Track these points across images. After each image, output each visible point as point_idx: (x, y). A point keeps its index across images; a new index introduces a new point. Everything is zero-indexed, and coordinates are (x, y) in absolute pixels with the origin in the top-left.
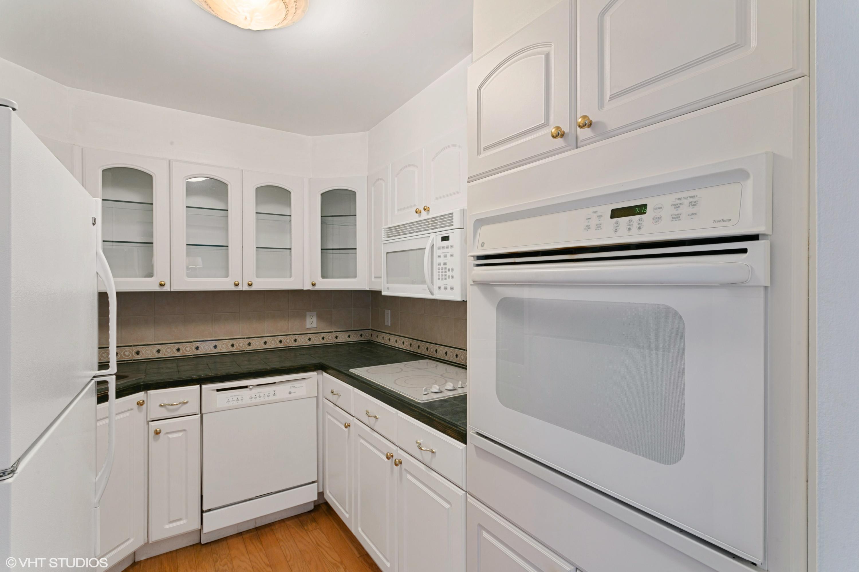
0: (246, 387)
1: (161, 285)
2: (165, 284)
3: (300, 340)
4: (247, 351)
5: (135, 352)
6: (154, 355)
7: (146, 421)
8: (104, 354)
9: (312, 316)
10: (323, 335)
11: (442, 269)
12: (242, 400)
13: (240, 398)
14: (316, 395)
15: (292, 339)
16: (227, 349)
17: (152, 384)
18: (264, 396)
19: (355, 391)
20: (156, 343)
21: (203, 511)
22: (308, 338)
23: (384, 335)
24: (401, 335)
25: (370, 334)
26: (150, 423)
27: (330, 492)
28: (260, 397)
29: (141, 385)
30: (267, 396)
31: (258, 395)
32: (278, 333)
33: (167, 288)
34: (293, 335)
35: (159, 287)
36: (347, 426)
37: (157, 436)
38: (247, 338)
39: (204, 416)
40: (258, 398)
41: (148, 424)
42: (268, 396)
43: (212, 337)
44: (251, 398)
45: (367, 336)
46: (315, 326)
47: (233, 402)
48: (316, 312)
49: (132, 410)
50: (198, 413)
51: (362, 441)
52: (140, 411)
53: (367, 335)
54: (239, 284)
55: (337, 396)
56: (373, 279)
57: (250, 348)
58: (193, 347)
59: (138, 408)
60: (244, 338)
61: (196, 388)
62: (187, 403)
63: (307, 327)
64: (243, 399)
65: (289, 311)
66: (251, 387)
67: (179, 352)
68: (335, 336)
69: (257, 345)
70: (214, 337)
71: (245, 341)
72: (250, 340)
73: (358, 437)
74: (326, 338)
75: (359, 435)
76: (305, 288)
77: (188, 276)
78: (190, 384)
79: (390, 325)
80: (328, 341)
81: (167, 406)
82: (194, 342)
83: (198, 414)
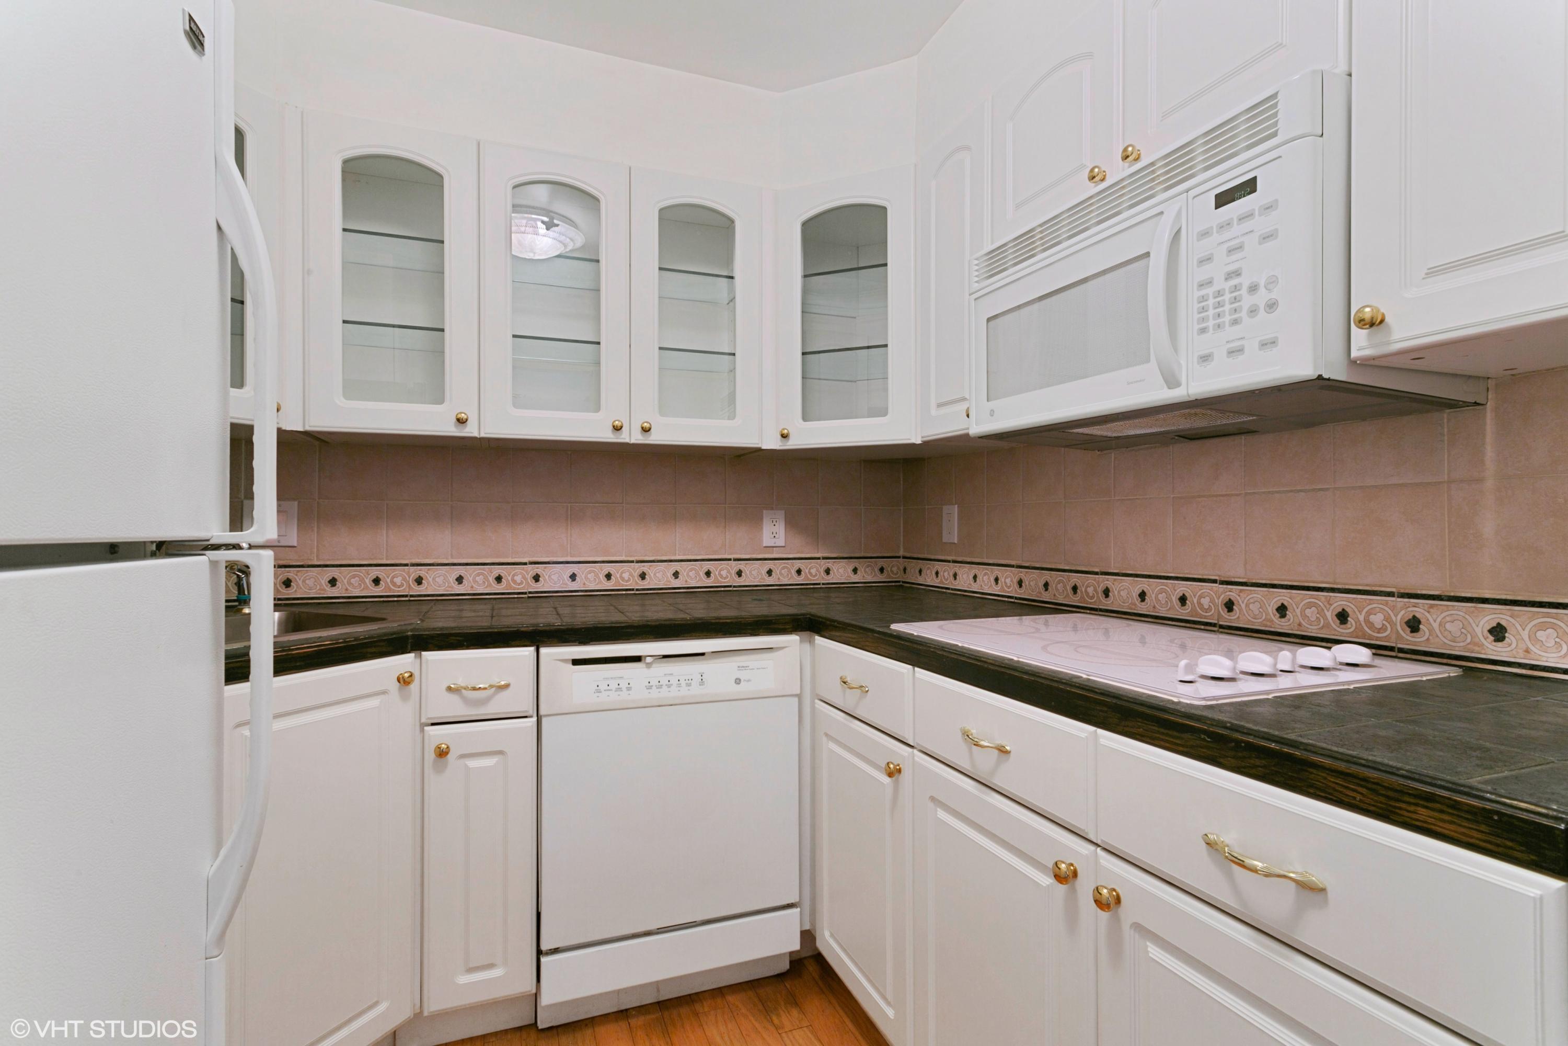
0: (637, 659)
1: (461, 421)
2: (467, 420)
3: (750, 572)
4: (637, 590)
5: (413, 578)
6: (450, 587)
7: (418, 724)
8: (354, 578)
9: (774, 521)
10: (798, 564)
11: (1219, 293)
12: (629, 689)
13: (624, 685)
14: (798, 692)
15: (732, 570)
16: (597, 584)
17: (432, 637)
18: (679, 685)
19: (917, 675)
20: (455, 561)
21: (542, 951)
22: (766, 569)
23: (938, 566)
24: (991, 561)
25: (902, 568)
26: (426, 728)
27: (832, 935)
28: (669, 686)
29: (407, 637)
30: (685, 685)
31: (664, 682)
32: (702, 555)
33: (471, 431)
34: (735, 560)
35: (456, 426)
36: (893, 772)
37: (443, 760)
38: (638, 562)
39: (545, 721)
40: (665, 688)
41: (422, 731)
42: (687, 684)
43: (567, 556)
44: (650, 687)
45: (894, 571)
46: (781, 542)
47: (608, 693)
48: (783, 512)
49: (384, 692)
50: (530, 713)
51: (942, 814)
52: (405, 698)
53: (895, 569)
54: (623, 428)
55: (859, 691)
56: (934, 412)
57: (645, 584)
58: (528, 575)
59: (400, 689)
60: (632, 562)
61: (527, 653)
62: (507, 686)
63: (764, 545)
64: (631, 688)
65: (727, 505)
66: (649, 660)
67: (499, 584)
68: (824, 567)
69: (660, 577)
70: (571, 556)
71: (634, 568)
72: (645, 567)
73: (931, 805)
74: (805, 571)
75: (932, 799)
76: (766, 446)
77: (516, 405)
78: (514, 643)
79: (956, 542)
80: (808, 579)
81: (463, 691)
82: (531, 563)
83: (531, 717)
